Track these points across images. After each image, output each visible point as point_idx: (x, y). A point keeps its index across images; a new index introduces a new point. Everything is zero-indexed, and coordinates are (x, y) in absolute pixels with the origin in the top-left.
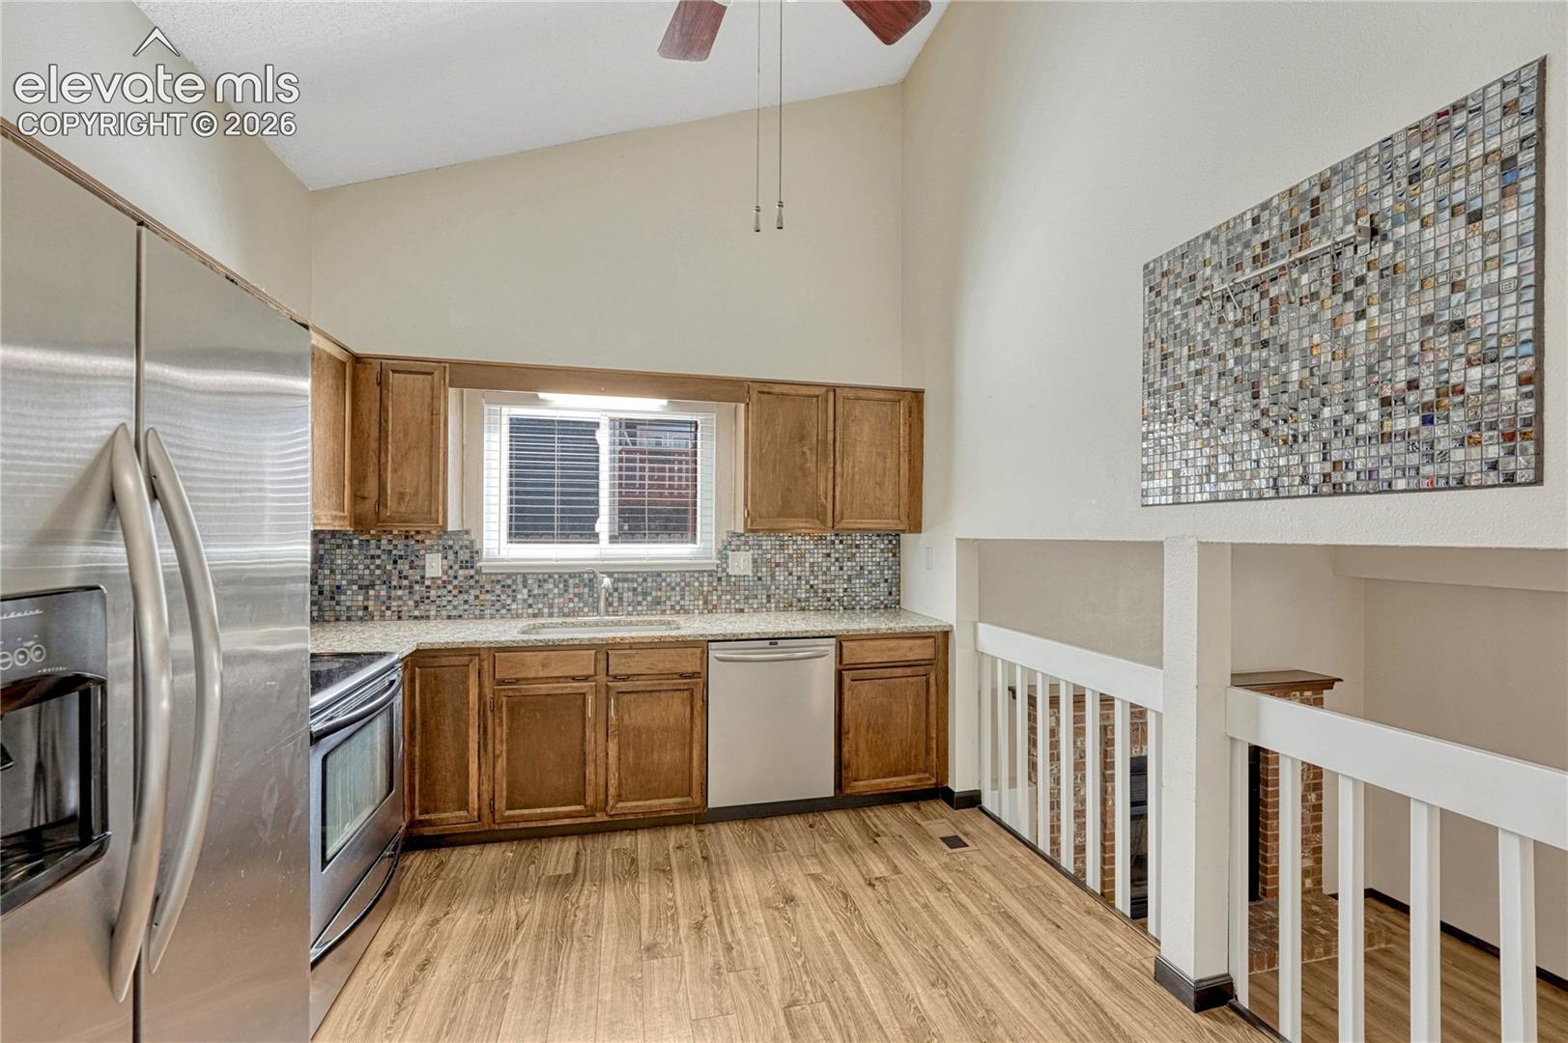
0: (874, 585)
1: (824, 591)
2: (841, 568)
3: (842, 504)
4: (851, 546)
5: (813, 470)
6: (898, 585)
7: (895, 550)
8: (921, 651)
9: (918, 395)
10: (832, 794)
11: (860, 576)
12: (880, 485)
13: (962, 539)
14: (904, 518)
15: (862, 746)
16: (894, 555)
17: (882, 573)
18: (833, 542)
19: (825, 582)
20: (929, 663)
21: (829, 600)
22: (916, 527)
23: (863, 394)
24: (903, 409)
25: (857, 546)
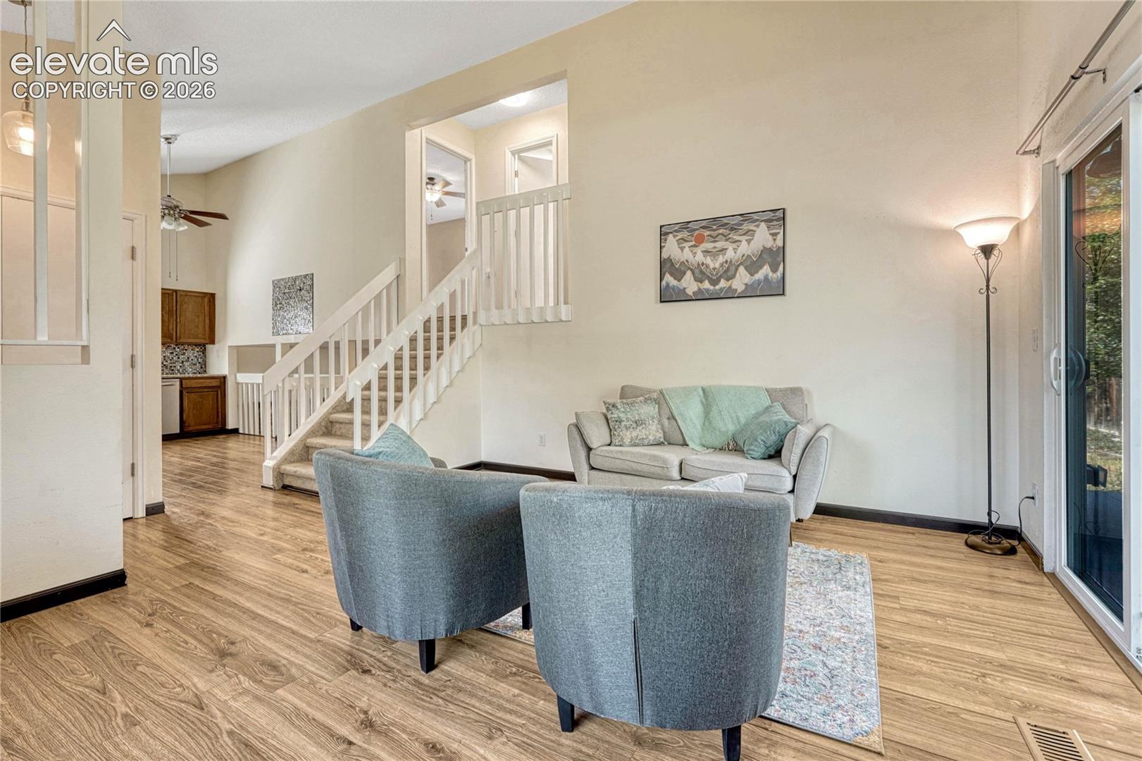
0: (194, 365)
1: (171, 367)
2: (179, 358)
3: (180, 333)
4: (183, 350)
5: (167, 320)
6: (205, 365)
7: (204, 352)
8: (215, 383)
9: (213, 296)
10: (178, 432)
11: (187, 361)
12: (197, 327)
13: (231, 346)
14: (207, 339)
15: (191, 415)
16: (203, 353)
17: (198, 360)
18: (174, 348)
19: (171, 363)
20: (218, 387)
21: (173, 370)
22: (213, 342)
23: (189, 294)
24: (206, 300)
25: (186, 350)
